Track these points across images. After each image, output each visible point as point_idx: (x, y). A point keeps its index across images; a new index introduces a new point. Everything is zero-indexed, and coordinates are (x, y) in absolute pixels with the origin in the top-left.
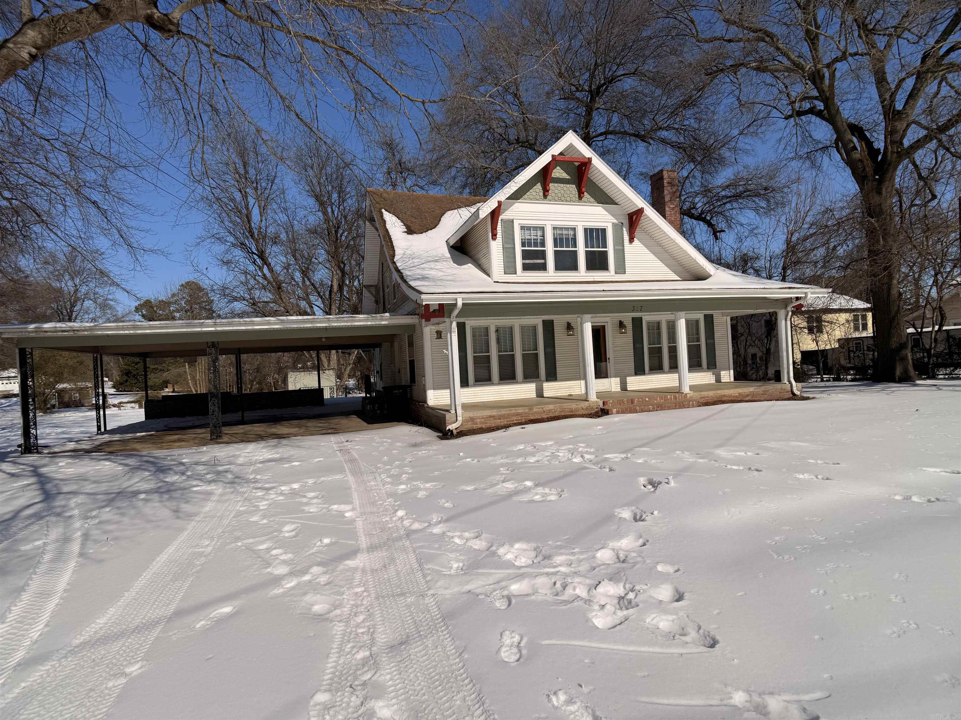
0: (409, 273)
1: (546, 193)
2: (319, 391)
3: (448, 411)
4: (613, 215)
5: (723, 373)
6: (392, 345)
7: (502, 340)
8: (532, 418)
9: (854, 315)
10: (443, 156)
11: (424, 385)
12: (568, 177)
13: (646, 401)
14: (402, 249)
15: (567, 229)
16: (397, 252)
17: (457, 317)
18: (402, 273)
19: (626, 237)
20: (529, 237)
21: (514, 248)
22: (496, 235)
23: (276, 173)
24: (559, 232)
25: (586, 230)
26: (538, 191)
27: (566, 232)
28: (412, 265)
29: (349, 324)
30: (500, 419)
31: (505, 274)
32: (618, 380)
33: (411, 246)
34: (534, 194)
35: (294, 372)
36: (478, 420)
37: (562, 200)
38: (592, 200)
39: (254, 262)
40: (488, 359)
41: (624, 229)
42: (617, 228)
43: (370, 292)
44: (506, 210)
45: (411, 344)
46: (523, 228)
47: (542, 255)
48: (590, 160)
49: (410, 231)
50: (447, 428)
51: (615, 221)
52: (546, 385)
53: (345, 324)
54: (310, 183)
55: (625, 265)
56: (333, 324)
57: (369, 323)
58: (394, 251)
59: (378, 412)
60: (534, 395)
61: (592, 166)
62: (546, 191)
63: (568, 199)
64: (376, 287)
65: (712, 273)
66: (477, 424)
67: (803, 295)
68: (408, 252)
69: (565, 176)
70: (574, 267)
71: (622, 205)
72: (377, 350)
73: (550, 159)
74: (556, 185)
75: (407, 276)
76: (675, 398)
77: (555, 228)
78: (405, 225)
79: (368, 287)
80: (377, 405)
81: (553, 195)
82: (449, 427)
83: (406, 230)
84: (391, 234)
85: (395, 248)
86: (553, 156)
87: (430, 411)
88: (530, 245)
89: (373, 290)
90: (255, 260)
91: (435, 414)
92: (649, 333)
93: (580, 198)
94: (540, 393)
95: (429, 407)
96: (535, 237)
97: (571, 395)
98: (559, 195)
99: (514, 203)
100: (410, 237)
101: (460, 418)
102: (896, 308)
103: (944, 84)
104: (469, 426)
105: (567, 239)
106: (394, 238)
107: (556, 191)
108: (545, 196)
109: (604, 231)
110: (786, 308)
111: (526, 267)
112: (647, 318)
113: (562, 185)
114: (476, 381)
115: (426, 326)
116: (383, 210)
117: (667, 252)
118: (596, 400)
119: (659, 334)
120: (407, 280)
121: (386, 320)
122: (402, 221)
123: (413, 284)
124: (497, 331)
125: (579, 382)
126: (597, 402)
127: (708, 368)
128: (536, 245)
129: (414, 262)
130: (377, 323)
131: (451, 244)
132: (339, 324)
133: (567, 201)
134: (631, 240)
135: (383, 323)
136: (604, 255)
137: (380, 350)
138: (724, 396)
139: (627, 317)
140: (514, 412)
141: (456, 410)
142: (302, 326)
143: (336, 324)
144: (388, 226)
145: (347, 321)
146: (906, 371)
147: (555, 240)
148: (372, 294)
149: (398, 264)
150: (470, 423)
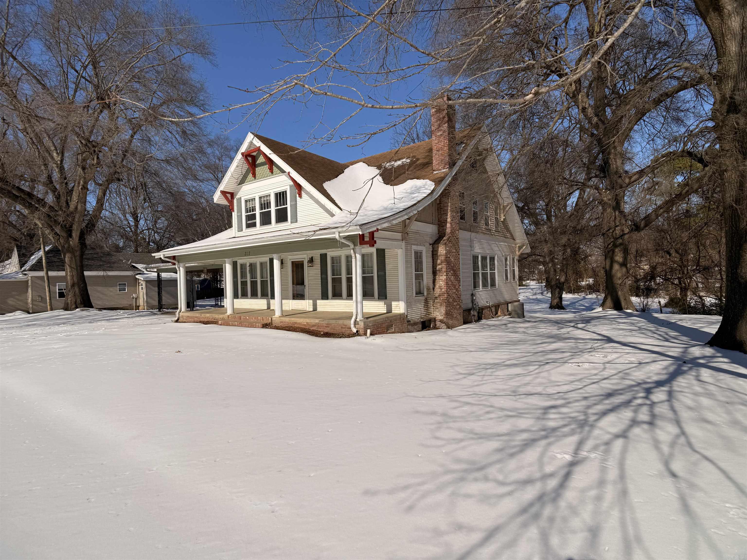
5: (394, 304)
15: (266, 196)
21: (242, 215)
24: (262, 200)
25: (275, 194)
27: (265, 198)
32: (311, 302)
37: (264, 177)
46: (245, 201)
47: (254, 216)
62: (254, 175)
70: (270, 222)
77: (260, 198)
93: (272, 172)
96: (251, 206)
108: (255, 178)
111: (248, 226)
112: (331, 253)
114: (242, 296)
124: (250, 266)
127: (379, 299)
136: (285, 210)
139: (316, 254)
147: (260, 206)
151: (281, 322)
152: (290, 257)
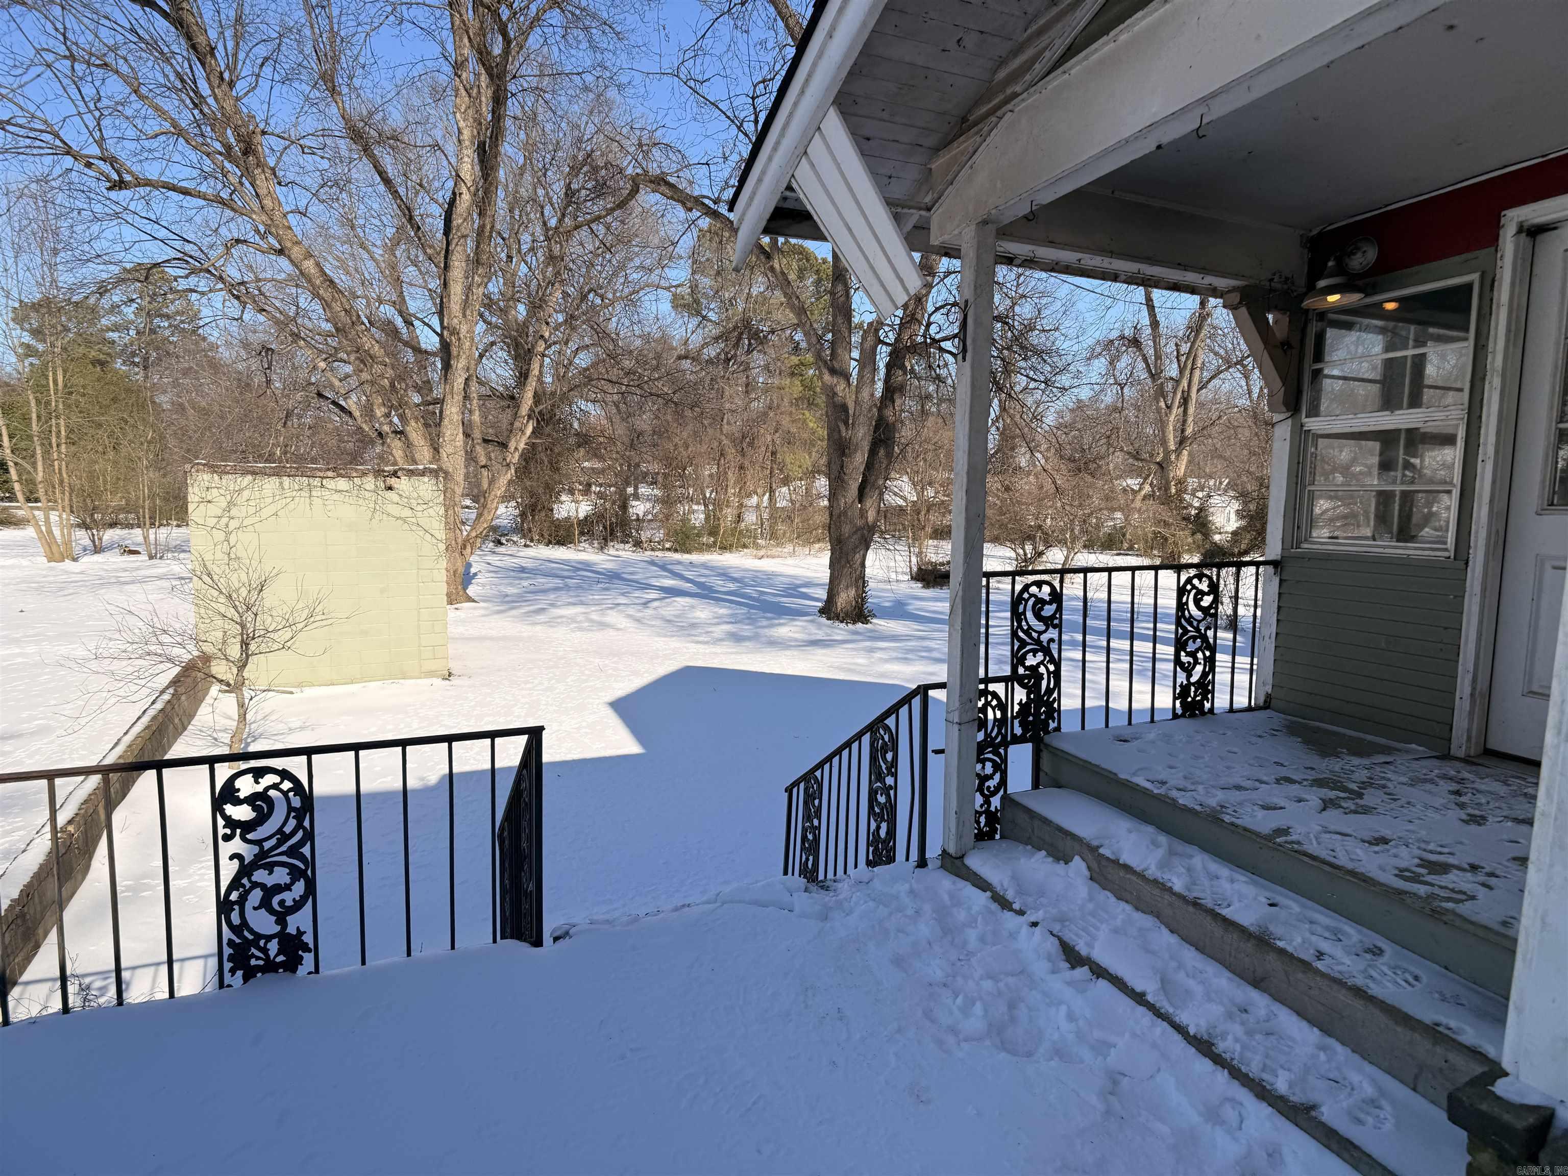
35: (222, 472)
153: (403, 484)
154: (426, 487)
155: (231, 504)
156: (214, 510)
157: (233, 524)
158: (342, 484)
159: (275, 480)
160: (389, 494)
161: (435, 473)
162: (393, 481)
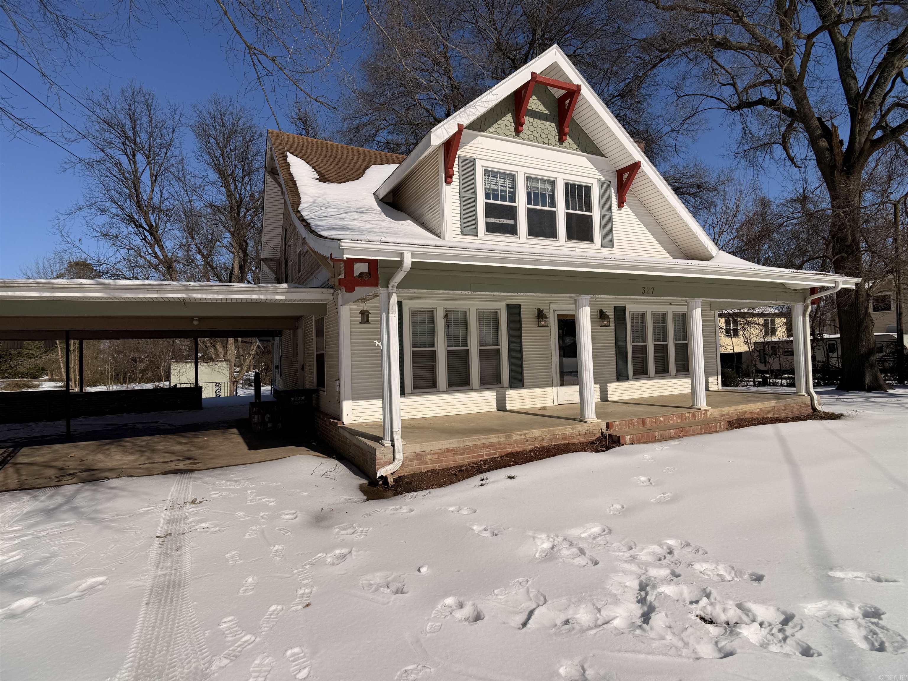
0: (320, 223)
1: (520, 128)
2: (197, 389)
3: (378, 439)
4: (600, 170)
6: (295, 334)
7: (452, 330)
8: (510, 450)
9: (765, 320)
10: (365, 125)
11: (339, 393)
12: (546, 112)
13: (661, 422)
14: (311, 197)
15: (544, 181)
16: (302, 200)
17: (399, 286)
18: (309, 224)
19: (614, 201)
20: (494, 187)
21: (475, 199)
22: (451, 177)
23: (172, 140)
24: (533, 184)
25: (566, 185)
26: (508, 124)
27: (540, 186)
28: (325, 215)
29: (221, 296)
30: (463, 454)
31: (462, 234)
33: (325, 194)
34: (504, 127)
35: (178, 363)
36: (429, 457)
37: (538, 141)
38: (575, 147)
39: (145, 239)
40: (433, 355)
41: (613, 190)
42: (604, 187)
43: (270, 267)
44: (466, 144)
45: (320, 333)
46: (487, 172)
47: (512, 212)
48: (579, 87)
49: (323, 178)
50: (378, 475)
51: (602, 178)
52: (510, 394)
53: (216, 296)
54: (212, 156)
55: (612, 236)
56: (195, 296)
57: (255, 297)
58: (299, 198)
59: (269, 425)
60: (494, 408)
61: (580, 98)
62: (518, 126)
63: (546, 141)
64: (277, 260)
65: (714, 255)
66: (426, 463)
67: (833, 285)
68: (320, 200)
69: (542, 109)
70: (552, 234)
71: (610, 158)
72: (278, 339)
73: (529, 78)
74: (531, 119)
75: (317, 226)
76: (694, 416)
77: (528, 178)
78: (316, 171)
79: (267, 261)
80: (268, 416)
81: (528, 132)
82: (381, 472)
83: (318, 177)
84: (296, 178)
85: (301, 195)
86: (533, 74)
87: (347, 435)
88: (495, 198)
89: (274, 265)
90: (146, 237)
91: (355, 442)
92: (633, 327)
93: (561, 140)
94: (501, 406)
95: (344, 428)
96: (503, 188)
97: (544, 408)
98: (535, 134)
99: (477, 136)
100: (323, 184)
101: (399, 456)
102: (864, 311)
103: (899, 79)
104: (415, 467)
105: (543, 195)
106: (299, 183)
107: (532, 128)
108: (518, 132)
109: (588, 189)
110: (805, 300)
111: (491, 228)
113: (539, 121)
114: (415, 388)
115: (344, 304)
116: (288, 153)
117: (659, 224)
118: (596, 420)
119: (644, 329)
120: (317, 231)
121: (281, 293)
122: (313, 167)
123: (325, 233)
124: (446, 316)
125: (551, 389)
126: (597, 423)
128: (503, 198)
129: (327, 212)
130: (269, 297)
131: (381, 196)
132: (204, 296)
133: (544, 143)
134: (620, 205)
135: (278, 297)
136: (589, 220)
137: (281, 340)
138: (745, 412)
140: (484, 441)
141: (392, 441)
142: (141, 296)
143: (199, 296)
144: (293, 170)
145: (218, 292)
146: (875, 379)
147: (529, 194)
148: (273, 271)
149: (304, 214)
150: (415, 462)
151: (722, 416)
152: (553, 306)
153: (219, 364)
154: (224, 364)
155: (180, 370)
156: (176, 371)
157: (181, 374)
158: (205, 364)
159: (190, 364)
160: (216, 366)
161: (226, 361)
162: (217, 363)
